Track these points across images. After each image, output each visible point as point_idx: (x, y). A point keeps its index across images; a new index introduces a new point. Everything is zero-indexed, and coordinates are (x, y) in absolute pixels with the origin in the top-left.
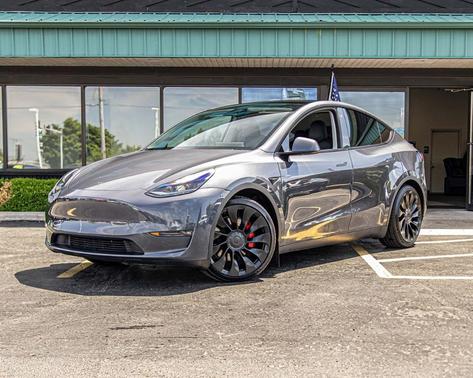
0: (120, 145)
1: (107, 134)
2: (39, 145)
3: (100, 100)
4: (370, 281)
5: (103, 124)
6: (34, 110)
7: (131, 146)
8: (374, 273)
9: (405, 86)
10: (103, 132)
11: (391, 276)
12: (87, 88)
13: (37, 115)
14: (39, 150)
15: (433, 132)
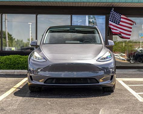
0: (14, 39)
1: (8, 34)
3: (6, 20)
5: (7, 29)
7: (19, 39)
10: (7, 33)
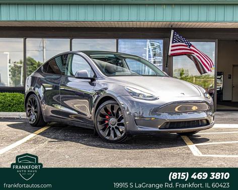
2: (9, 73)
4: (188, 158)
6: (7, 53)
8: (191, 153)
9: (215, 39)
11: (201, 155)
12: (27, 39)
13: (8, 56)
14: (9, 76)
15: (234, 66)
